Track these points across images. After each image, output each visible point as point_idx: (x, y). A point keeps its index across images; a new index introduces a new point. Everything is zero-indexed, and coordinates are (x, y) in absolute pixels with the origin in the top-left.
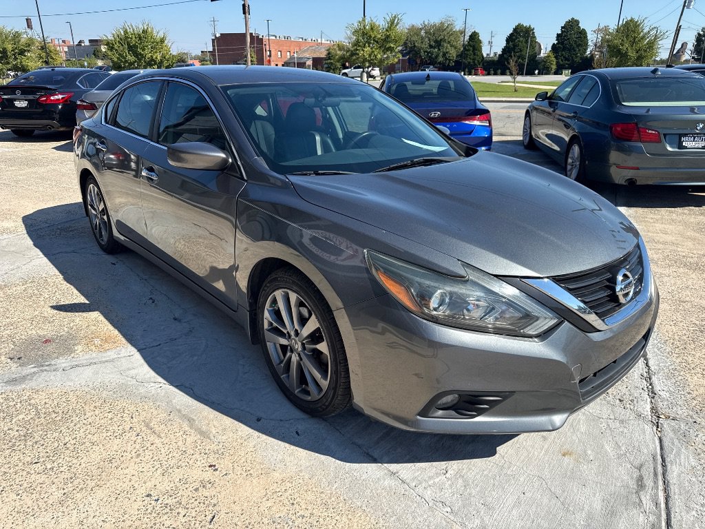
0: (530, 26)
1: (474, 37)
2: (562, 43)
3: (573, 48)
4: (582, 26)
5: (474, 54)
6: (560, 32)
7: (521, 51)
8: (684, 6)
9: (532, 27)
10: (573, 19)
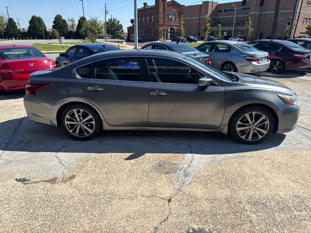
0: (39, 17)
1: (11, 20)
2: (57, 25)
3: (62, 27)
4: (63, 18)
5: (14, 29)
6: (54, 20)
7: (38, 28)
8: (105, 13)
9: (41, 17)
10: (58, 15)
